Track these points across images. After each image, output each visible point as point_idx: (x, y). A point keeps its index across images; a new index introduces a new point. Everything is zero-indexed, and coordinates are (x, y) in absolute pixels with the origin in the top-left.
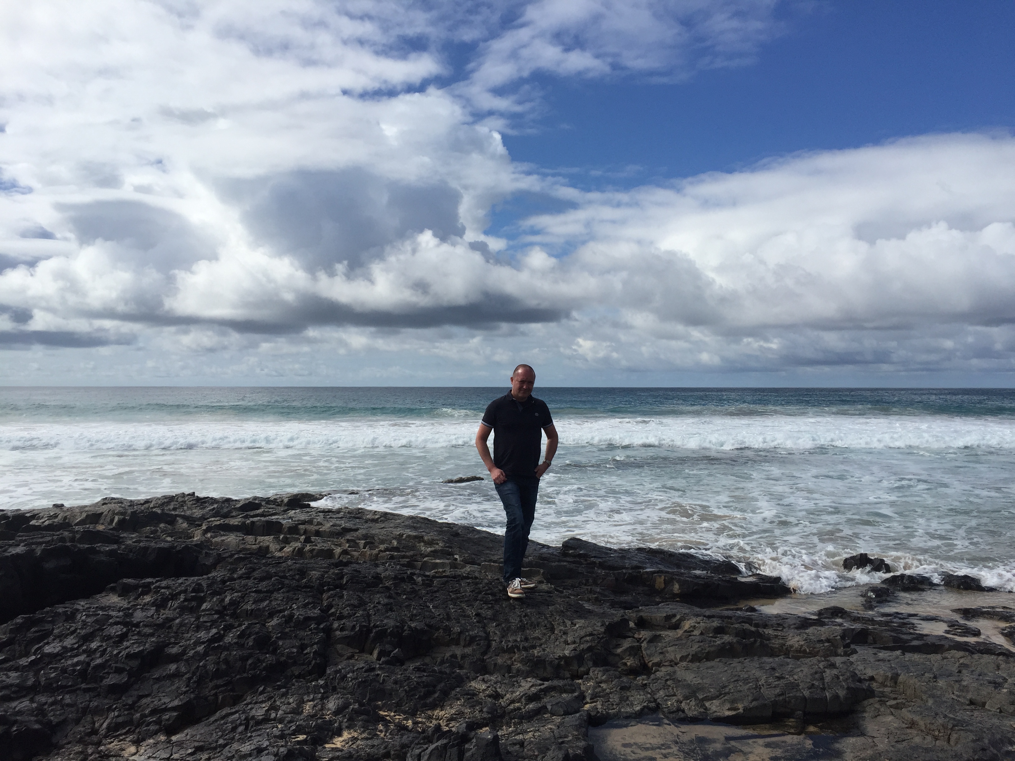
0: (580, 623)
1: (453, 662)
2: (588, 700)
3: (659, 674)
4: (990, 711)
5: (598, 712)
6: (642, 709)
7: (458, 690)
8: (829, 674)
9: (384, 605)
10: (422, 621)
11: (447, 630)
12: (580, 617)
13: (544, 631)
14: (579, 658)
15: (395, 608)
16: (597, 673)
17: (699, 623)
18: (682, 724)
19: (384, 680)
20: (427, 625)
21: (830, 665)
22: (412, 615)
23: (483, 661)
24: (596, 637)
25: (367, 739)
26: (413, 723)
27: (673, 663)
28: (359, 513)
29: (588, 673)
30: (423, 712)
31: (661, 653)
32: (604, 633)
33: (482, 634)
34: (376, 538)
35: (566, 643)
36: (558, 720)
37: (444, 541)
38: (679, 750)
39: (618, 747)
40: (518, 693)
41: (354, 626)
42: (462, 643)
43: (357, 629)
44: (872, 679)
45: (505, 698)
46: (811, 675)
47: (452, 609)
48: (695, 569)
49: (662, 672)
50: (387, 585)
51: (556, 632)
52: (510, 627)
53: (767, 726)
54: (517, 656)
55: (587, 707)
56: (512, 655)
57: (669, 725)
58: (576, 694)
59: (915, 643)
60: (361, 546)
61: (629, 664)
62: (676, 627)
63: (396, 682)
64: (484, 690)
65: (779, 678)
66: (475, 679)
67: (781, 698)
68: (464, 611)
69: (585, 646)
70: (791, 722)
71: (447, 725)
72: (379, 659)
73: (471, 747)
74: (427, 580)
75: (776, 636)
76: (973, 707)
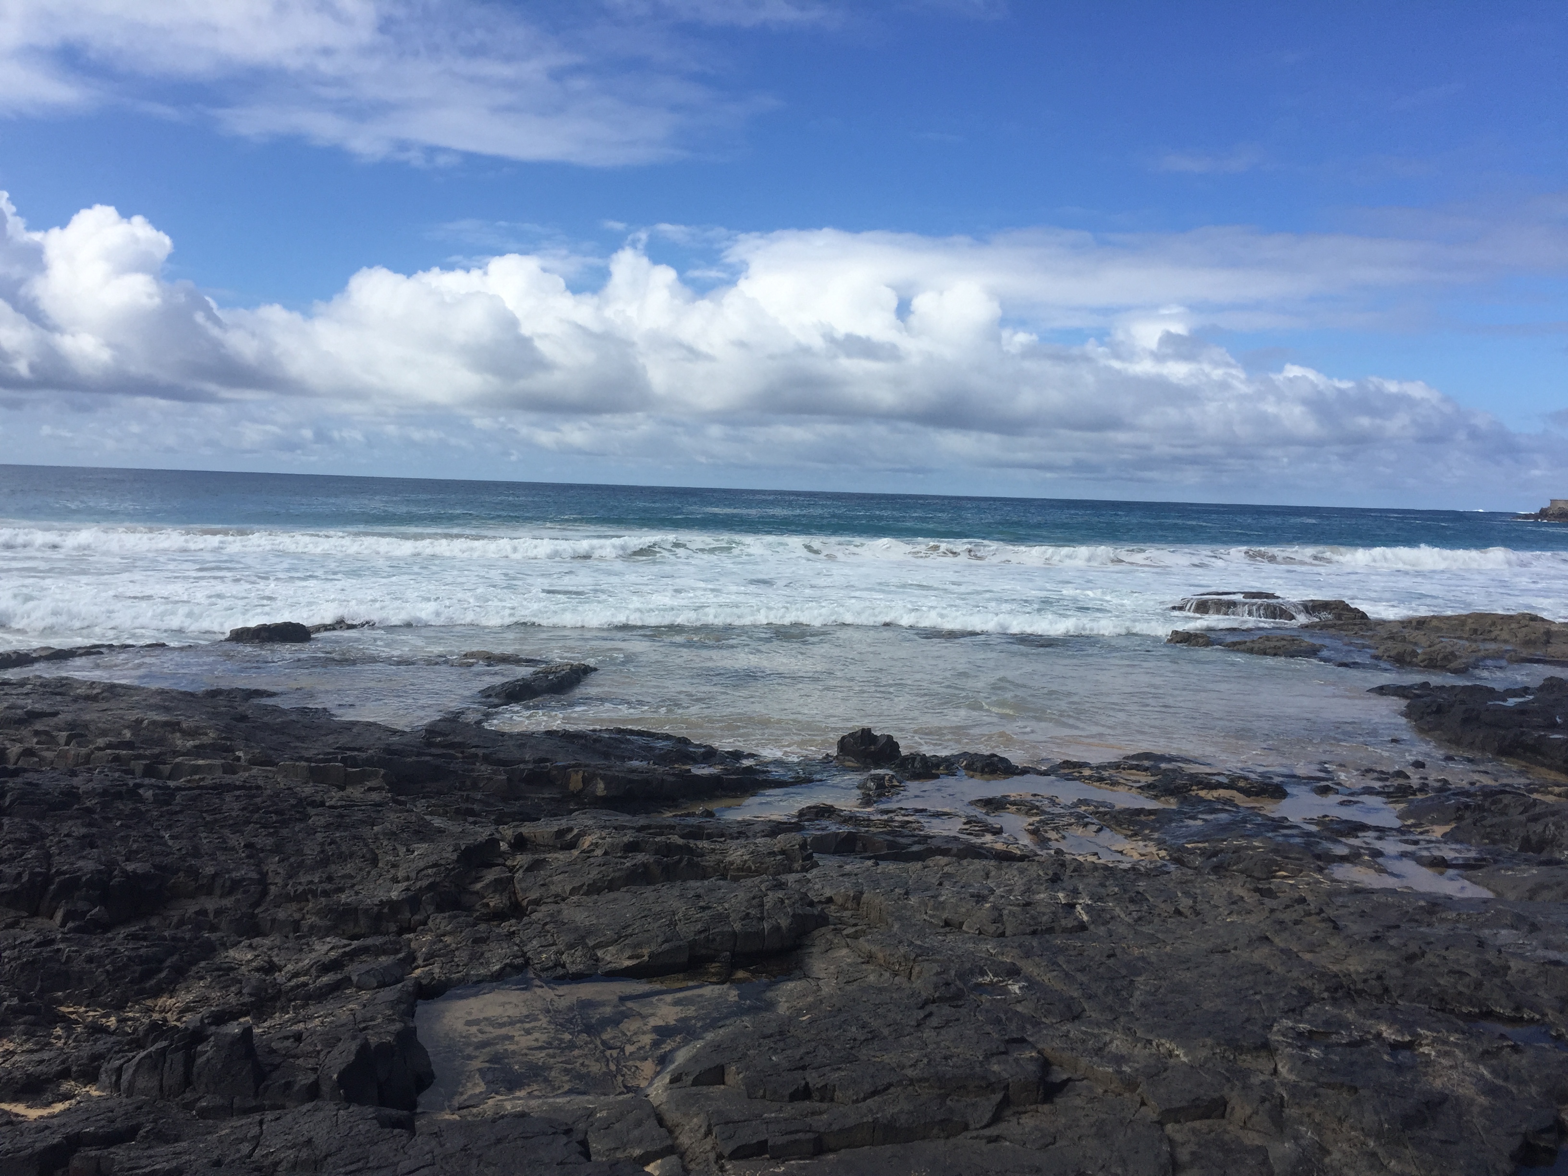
0: (421, 848)
1: (200, 921)
2: (420, 962)
3: (534, 916)
4: (967, 933)
5: (434, 978)
6: (502, 969)
7: (203, 964)
8: (771, 898)
9: (78, 838)
10: (147, 861)
11: (193, 872)
12: (423, 840)
13: (363, 865)
14: (413, 901)
15: (99, 843)
16: (440, 921)
17: (604, 838)
18: (560, 984)
19: (68, 957)
20: (155, 866)
21: (775, 886)
22: (131, 852)
23: (253, 916)
24: (443, 868)
25: (31, 1051)
26: (118, 1021)
27: (559, 899)
28: (63, 686)
29: (425, 923)
30: (137, 1002)
31: (543, 885)
32: (457, 861)
33: (254, 875)
34: (92, 727)
35: (395, 880)
36: (365, 995)
37: (217, 730)
38: (550, 1022)
39: (460, 1026)
40: (307, 961)
41: (20, 875)
42: (218, 892)
43: (25, 878)
44: (830, 900)
45: (286, 969)
46: (748, 901)
47: (205, 840)
48: (631, 759)
49: (541, 914)
50: (88, 804)
51: (380, 865)
52: (303, 861)
53: (681, 976)
54: (310, 905)
55: (418, 972)
56: (303, 904)
57: (542, 987)
58: (401, 956)
59: (915, 848)
60: (62, 741)
61: (491, 904)
62: (572, 845)
63: (90, 960)
64: (249, 962)
65: (703, 909)
66: (235, 945)
67: (703, 936)
68: (225, 842)
69: (425, 883)
70: (713, 968)
71: (178, 1020)
72: (63, 925)
73: (207, 1049)
74: (163, 794)
75: (713, 850)
76: (947, 929)
